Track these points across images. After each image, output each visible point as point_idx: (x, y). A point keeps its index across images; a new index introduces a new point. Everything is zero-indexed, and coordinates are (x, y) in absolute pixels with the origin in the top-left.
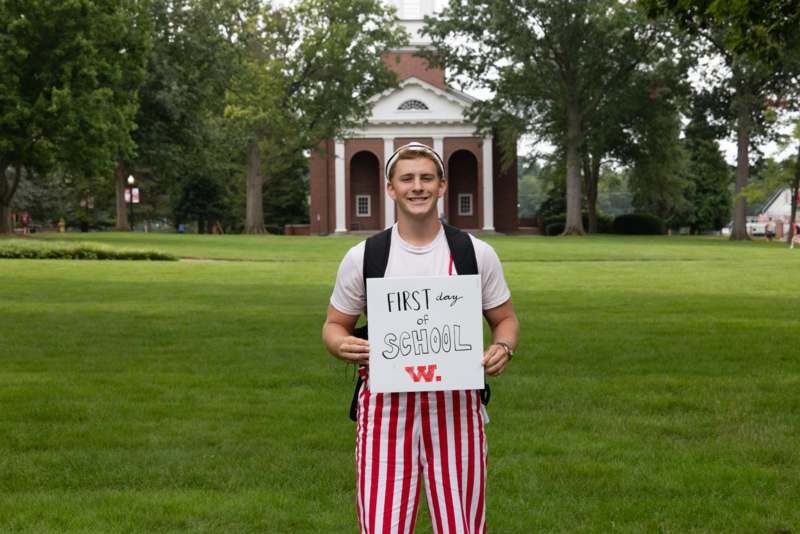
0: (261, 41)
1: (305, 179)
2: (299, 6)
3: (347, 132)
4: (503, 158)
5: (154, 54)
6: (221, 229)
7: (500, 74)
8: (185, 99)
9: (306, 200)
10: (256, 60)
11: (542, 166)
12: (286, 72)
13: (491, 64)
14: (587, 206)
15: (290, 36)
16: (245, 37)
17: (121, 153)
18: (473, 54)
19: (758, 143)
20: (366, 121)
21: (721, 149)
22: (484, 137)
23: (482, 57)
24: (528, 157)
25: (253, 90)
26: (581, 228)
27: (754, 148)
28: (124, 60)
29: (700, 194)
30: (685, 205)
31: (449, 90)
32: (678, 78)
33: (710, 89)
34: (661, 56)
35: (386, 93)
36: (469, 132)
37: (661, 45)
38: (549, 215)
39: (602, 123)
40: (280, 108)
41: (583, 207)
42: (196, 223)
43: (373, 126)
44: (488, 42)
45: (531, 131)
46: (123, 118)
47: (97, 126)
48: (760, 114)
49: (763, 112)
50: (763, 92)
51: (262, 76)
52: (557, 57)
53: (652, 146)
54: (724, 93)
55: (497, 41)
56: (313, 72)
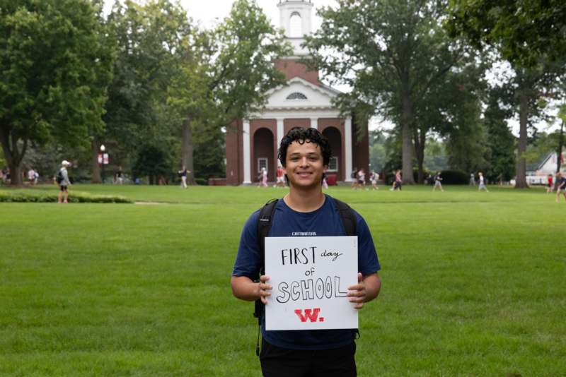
0: (192, 53)
1: (223, 147)
2: (217, 29)
3: (251, 115)
4: (358, 132)
5: (118, 63)
6: (165, 182)
7: (356, 75)
8: (139, 93)
9: (224, 162)
10: (189, 66)
11: (386, 138)
12: (209, 74)
13: (350, 68)
14: (417, 165)
15: (212, 49)
16: (180, 49)
17: (95, 130)
18: (337, 61)
19: (534, 122)
20: (264, 107)
21: (508, 126)
22: (345, 118)
23: (344, 63)
24: (376, 131)
25: (187, 86)
26: (412, 180)
27: (531, 125)
28: (97, 67)
29: (495, 157)
30: (485, 163)
31: (321, 85)
32: (479, 77)
33: (501, 85)
34: (467, 62)
35: (278, 88)
36: (335, 114)
37: (467, 55)
39: (427, 108)
40: (205, 98)
41: (414, 166)
42: (147, 178)
43: (269, 110)
44: (348, 53)
45: (378, 113)
46: (96, 106)
47: (79, 111)
48: (535, 101)
49: (537, 100)
50: (537, 87)
51: (192, 77)
52: (395, 63)
53: (461, 123)
54: (510, 87)
55: (354, 52)
56: (228, 73)
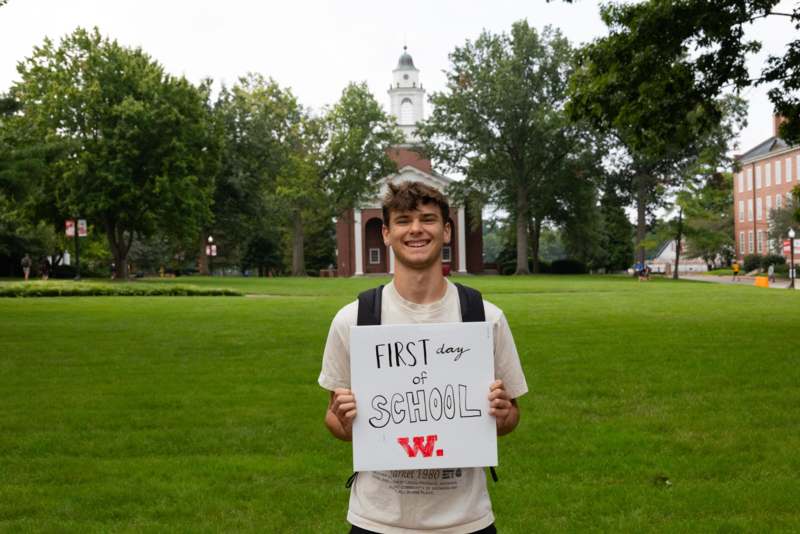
0: (302, 140)
1: (334, 237)
2: (326, 116)
3: (362, 205)
4: (471, 223)
5: (226, 151)
7: (469, 163)
8: (248, 182)
9: (334, 252)
10: (299, 155)
11: (500, 227)
12: (319, 162)
13: (463, 155)
14: (532, 254)
15: (322, 137)
16: (289, 138)
17: (203, 221)
18: (450, 149)
19: (652, 209)
20: (376, 197)
21: (626, 213)
22: (458, 208)
23: (458, 151)
24: (490, 220)
25: (297, 176)
26: (527, 269)
27: (649, 213)
28: (206, 155)
29: (612, 245)
30: (602, 252)
31: (434, 174)
32: (595, 163)
33: (618, 171)
34: (583, 148)
37: (583, 141)
38: (505, 261)
39: (542, 196)
40: (315, 188)
41: (528, 256)
42: (257, 270)
44: (461, 140)
45: (492, 202)
46: (204, 196)
48: (652, 188)
49: (655, 187)
50: (654, 174)
51: (303, 166)
52: (510, 150)
53: (577, 211)
54: (628, 174)
55: (467, 139)
56: (339, 162)
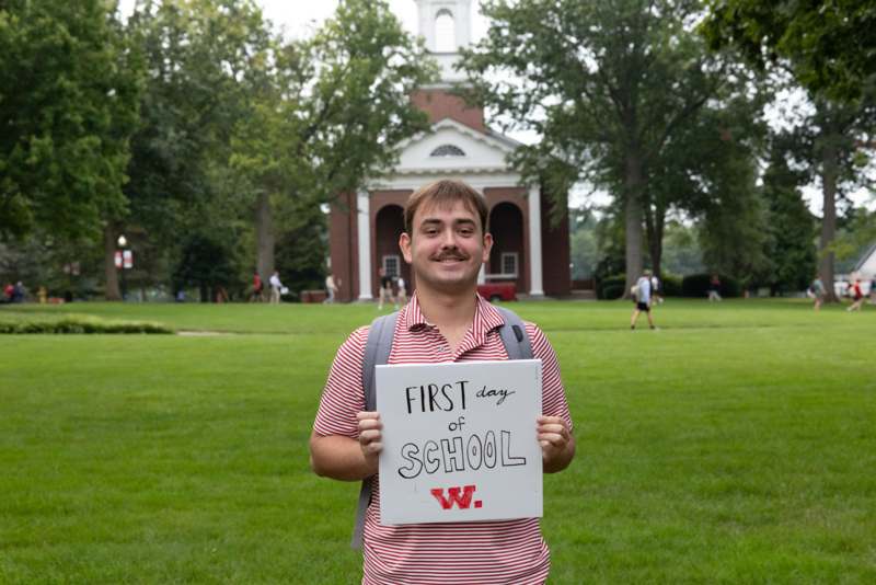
0: (271, 78)
1: (324, 237)
2: (314, 38)
3: (371, 183)
4: (552, 211)
5: (148, 97)
6: (227, 297)
7: (547, 114)
8: (184, 147)
9: (326, 263)
10: (267, 102)
11: (598, 220)
12: (299, 114)
13: (536, 102)
14: (651, 265)
15: (305, 73)
16: (251, 73)
17: (110, 210)
18: (516, 91)
19: (847, 191)
20: (393, 170)
21: (804, 197)
22: (530, 187)
23: (526, 94)
24: (582, 209)
25: (263, 136)
27: (842, 196)
28: (113, 104)
29: (782, 250)
30: (763, 261)
31: (489, 133)
32: (753, 115)
33: (790, 129)
34: (733, 91)
35: (416, 137)
36: (511, 181)
37: (732, 79)
38: (607, 276)
39: (666, 170)
40: (293, 156)
42: (198, 291)
43: (401, 175)
44: (534, 78)
45: (584, 179)
46: (112, 170)
47: (84, 179)
48: (848, 156)
49: (852, 154)
50: (852, 131)
51: (273, 120)
52: (613, 93)
53: (724, 194)
54: (807, 133)
55: (543, 76)
56: (331, 114)
